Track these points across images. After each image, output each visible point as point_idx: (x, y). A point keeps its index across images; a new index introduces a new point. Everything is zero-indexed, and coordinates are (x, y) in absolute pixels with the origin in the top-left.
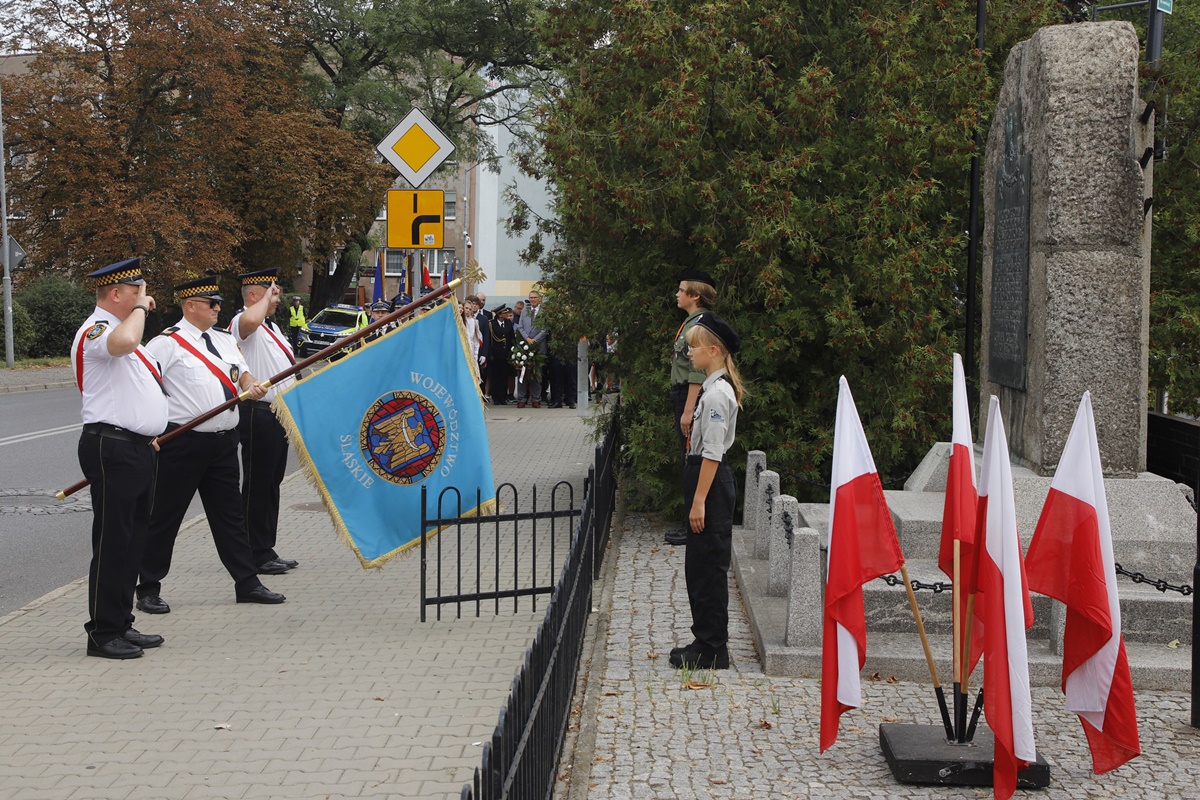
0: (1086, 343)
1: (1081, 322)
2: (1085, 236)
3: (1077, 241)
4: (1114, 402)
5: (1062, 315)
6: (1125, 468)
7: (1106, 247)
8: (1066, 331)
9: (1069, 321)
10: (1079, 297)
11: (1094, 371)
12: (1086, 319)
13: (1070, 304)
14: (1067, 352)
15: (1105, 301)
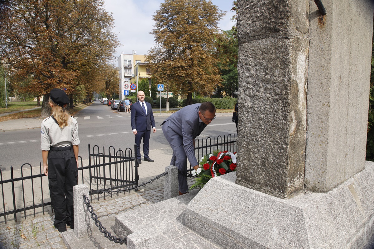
0: (256, 103)
1: (254, 89)
2: (254, 31)
3: (250, 34)
4: (271, 143)
5: (244, 84)
6: (277, 190)
7: (266, 37)
8: (246, 95)
9: (248, 88)
10: (253, 72)
11: (261, 122)
12: (256, 87)
13: (248, 77)
14: (246, 109)
15: (267, 74)
